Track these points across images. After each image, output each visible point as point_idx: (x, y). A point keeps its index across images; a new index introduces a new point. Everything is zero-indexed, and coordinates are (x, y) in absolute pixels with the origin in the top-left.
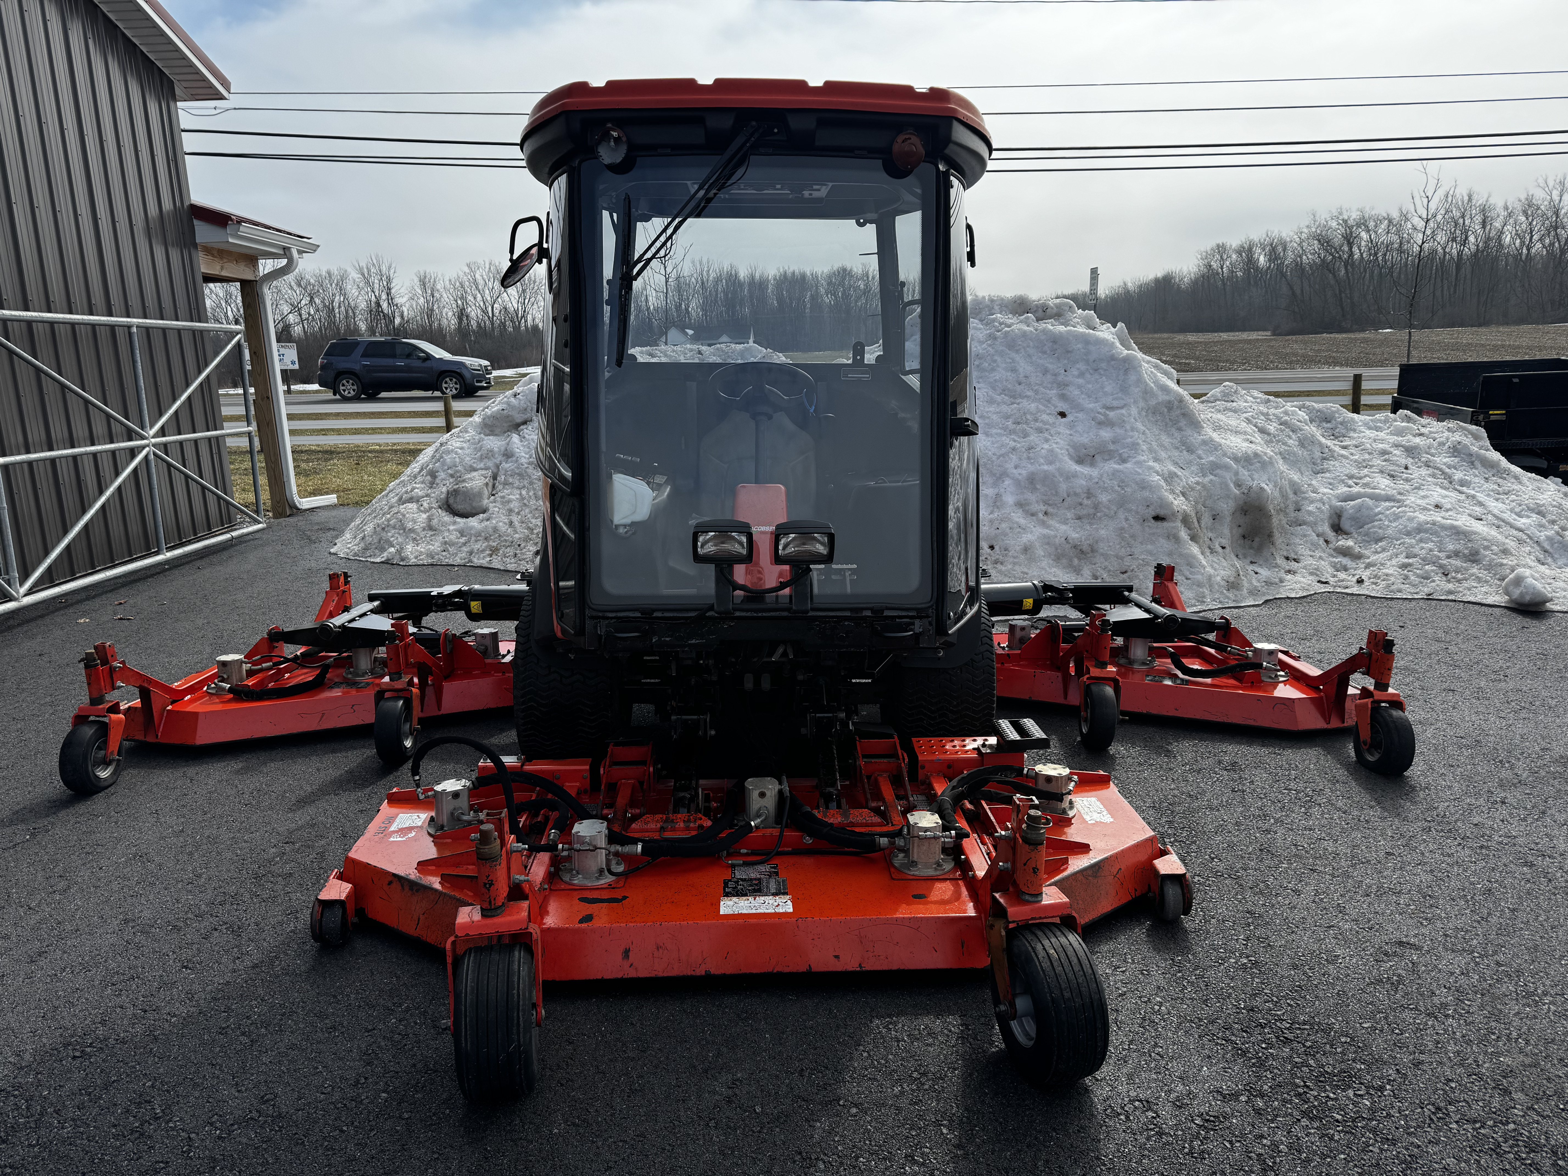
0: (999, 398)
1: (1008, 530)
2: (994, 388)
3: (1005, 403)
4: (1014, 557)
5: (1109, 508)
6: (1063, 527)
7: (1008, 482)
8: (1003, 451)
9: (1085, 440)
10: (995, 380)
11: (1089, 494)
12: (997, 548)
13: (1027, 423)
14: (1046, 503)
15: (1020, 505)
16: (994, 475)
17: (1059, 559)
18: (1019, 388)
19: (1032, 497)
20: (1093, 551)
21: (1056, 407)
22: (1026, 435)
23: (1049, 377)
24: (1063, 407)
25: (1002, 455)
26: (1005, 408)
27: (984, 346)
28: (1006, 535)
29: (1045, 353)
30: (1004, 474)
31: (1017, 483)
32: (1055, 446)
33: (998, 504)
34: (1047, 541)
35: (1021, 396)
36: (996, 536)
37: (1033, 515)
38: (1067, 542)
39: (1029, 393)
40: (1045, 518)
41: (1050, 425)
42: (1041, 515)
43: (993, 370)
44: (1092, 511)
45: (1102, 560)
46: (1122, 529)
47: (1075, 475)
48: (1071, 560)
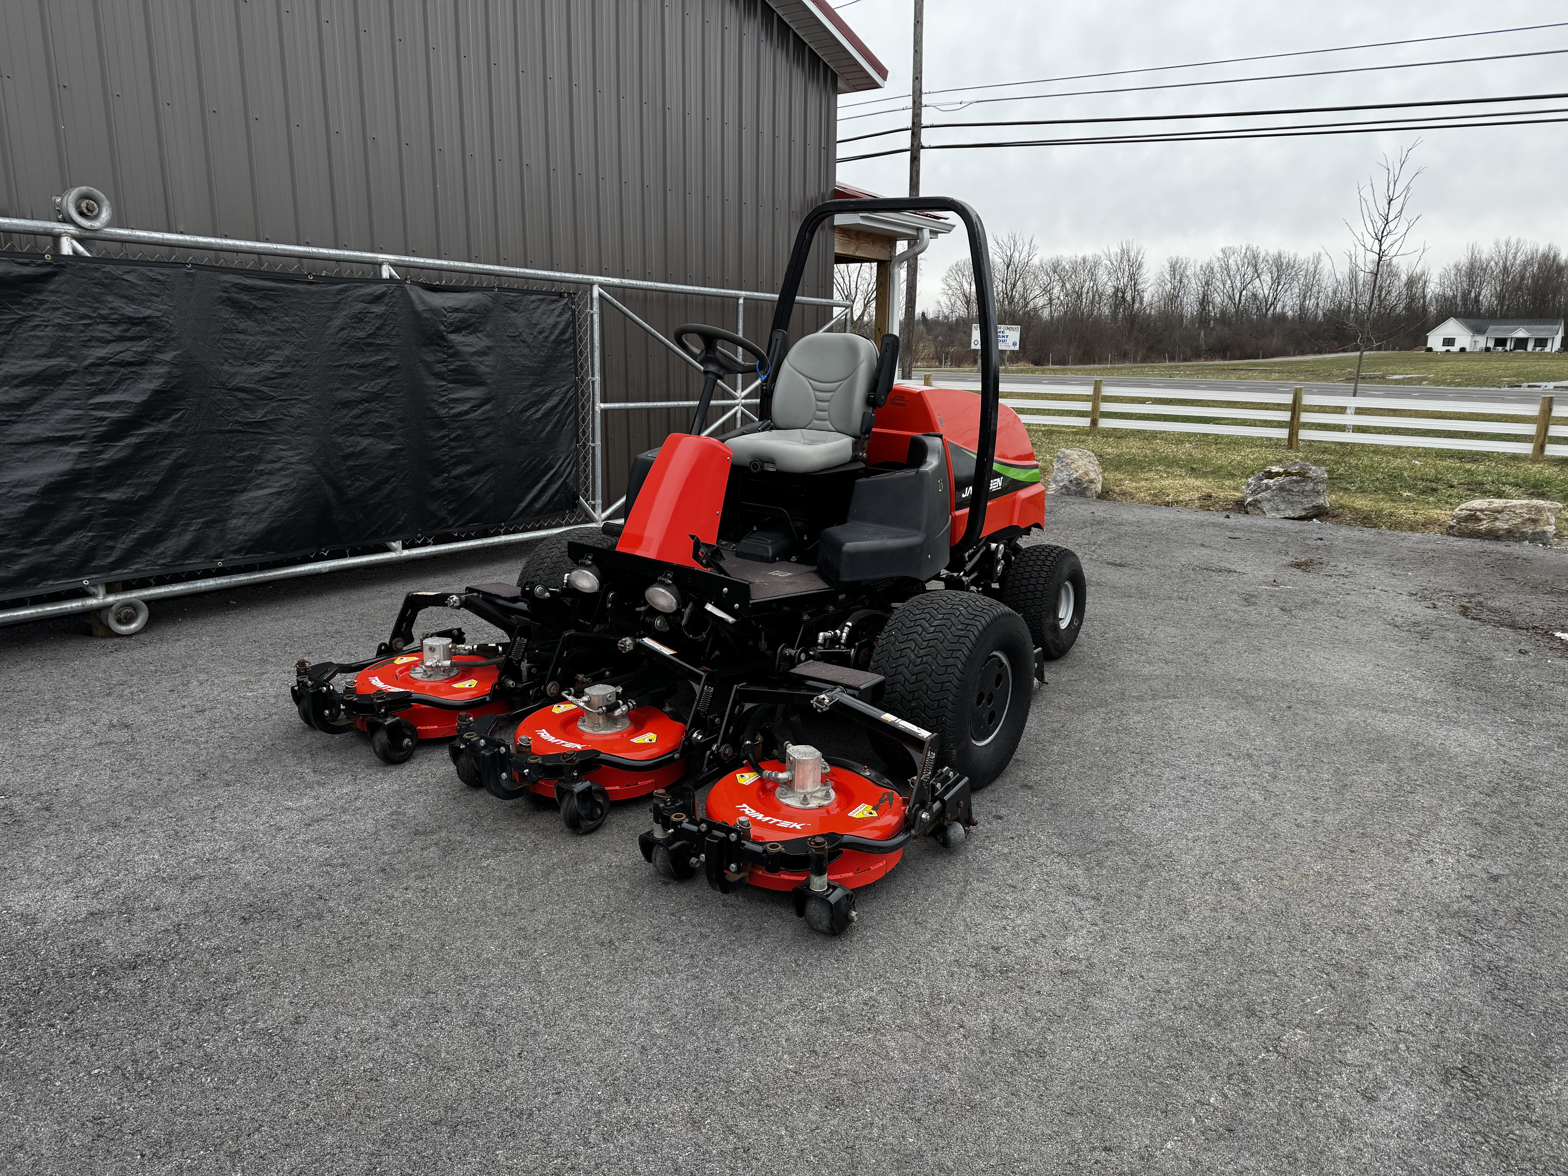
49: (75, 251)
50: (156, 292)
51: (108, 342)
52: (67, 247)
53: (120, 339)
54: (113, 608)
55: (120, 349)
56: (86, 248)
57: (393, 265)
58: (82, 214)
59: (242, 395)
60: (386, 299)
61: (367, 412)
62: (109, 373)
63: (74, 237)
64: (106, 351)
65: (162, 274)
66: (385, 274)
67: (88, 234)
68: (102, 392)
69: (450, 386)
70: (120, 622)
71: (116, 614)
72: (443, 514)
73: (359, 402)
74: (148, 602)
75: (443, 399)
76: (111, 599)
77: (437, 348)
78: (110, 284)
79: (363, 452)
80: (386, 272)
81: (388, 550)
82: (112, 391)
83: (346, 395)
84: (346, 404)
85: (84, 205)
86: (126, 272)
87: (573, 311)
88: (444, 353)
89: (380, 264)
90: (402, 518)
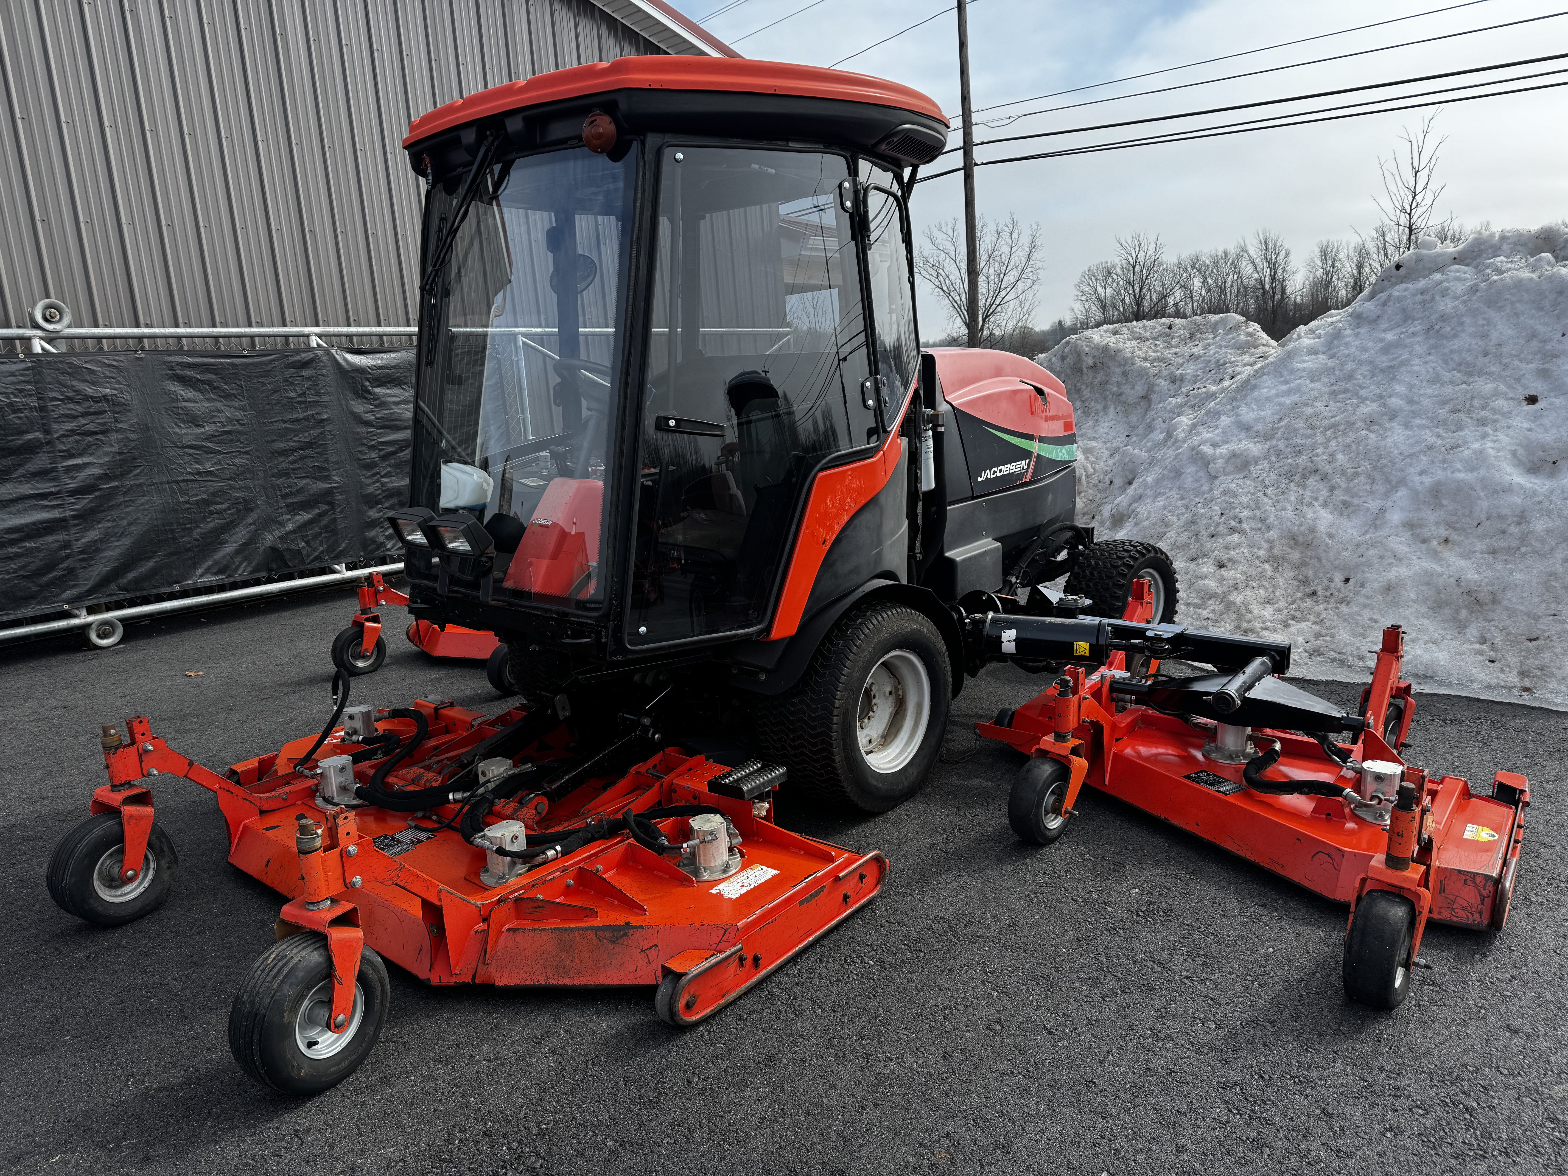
0: (1446, 376)
1: (1375, 560)
2: (1446, 362)
3: (1452, 383)
4: (1368, 597)
5: (1543, 541)
6: (1462, 563)
7: (1402, 492)
8: (1417, 448)
9: (1548, 437)
10: (1452, 352)
11: (1522, 518)
12: (1352, 581)
13: (1469, 412)
14: (1450, 525)
15: (1410, 525)
16: (1390, 482)
17: (1440, 607)
18: (1481, 360)
19: (1430, 516)
20: (1494, 601)
21: (1526, 387)
22: (1459, 427)
23: (1535, 344)
24: (1536, 387)
25: (1411, 456)
26: (1448, 390)
27: (1457, 303)
28: (1369, 565)
29: (1541, 309)
30: (1402, 482)
31: (1415, 495)
32: (1489, 445)
33: (1378, 522)
34: (1428, 579)
35: (1480, 373)
36: (1357, 566)
37: (1424, 541)
38: (1459, 586)
39: (1493, 369)
40: (1439, 548)
41: (1503, 415)
42: (1435, 543)
43: (1455, 336)
44: (1515, 543)
45: (1504, 616)
46: (1553, 574)
47: (1509, 489)
48: (1457, 611)
49: (43, 348)
50: (113, 375)
51: (76, 417)
52: (38, 346)
53: (84, 415)
54: (93, 626)
55: (85, 422)
56: (54, 347)
57: (320, 336)
58: (46, 320)
59: (191, 451)
60: (314, 364)
61: (302, 458)
62: (77, 442)
63: (42, 338)
64: (74, 424)
65: (116, 361)
66: (314, 344)
67: (52, 335)
68: (72, 456)
69: (379, 431)
70: (99, 636)
71: (96, 631)
72: (381, 539)
73: (293, 450)
74: (122, 620)
75: (373, 443)
76: (91, 619)
77: (364, 400)
78: (75, 372)
79: (300, 491)
80: (314, 342)
81: (334, 572)
82: (80, 455)
83: (282, 445)
84: (283, 453)
85: (48, 313)
86: (86, 362)
87: (499, 360)
88: (371, 404)
89: (308, 336)
90: (344, 545)
